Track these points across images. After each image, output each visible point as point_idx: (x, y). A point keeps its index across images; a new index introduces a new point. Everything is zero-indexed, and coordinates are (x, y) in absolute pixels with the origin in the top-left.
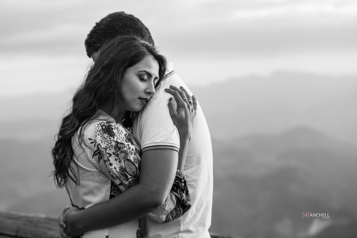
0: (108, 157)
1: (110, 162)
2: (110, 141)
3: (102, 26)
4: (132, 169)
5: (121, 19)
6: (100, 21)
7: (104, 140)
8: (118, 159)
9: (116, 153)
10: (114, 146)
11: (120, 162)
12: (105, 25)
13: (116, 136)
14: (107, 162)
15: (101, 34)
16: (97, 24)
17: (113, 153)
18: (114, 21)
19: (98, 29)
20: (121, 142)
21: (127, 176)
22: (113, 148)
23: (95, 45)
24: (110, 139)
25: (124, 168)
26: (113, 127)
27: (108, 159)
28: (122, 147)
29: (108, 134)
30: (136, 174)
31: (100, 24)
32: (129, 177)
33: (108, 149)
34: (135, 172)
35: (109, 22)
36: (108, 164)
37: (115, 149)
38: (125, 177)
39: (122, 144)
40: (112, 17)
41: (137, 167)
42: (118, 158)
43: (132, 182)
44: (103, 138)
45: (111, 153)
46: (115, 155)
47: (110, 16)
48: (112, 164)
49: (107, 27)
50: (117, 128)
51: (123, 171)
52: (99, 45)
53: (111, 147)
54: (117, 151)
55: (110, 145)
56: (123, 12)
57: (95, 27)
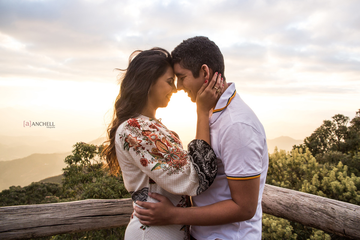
0: (139, 143)
1: (142, 147)
2: (136, 131)
3: (187, 44)
4: (163, 147)
5: (203, 43)
6: (187, 40)
7: (133, 132)
8: (149, 143)
9: (145, 138)
10: (141, 133)
11: (151, 144)
12: (190, 44)
13: (142, 127)
14: (139, 148)
15: (184, 50)
16: (184, 41)
17: (143, 139)
18: (198, 42)
19: (183, 45)
20: (147, 130)
21: (161, 154)
22: (142, 135)
23: (177, 58)
24: (136, 129)
25: (156, 148)
26: (139, 122)
27: (140, 145)
28: (149, 133)
29: (133, 126)
30: (168, 151)
31: (186, 42)
32: (163, 154)
33: (138, 137)
34: (166, 150)
35: (193, 42)
36: (141, 149)
37: (143, 135)
38: (160, 156)
39: (148, 131)
40: (197, 39)
41: (166, 145)
42: (149, 141)
43: (168, 157)
44: (131, 130)
45: (142, 140)
46: (145, 140)
47: (196, 38)
48: (145, 148)
49: (191, 46)
50: (142, 122)
51: (156, 152)
52: (180, 58)
53: (139, 135)
54: (146, 136)
55: (138, 134)
56: (207, 38)
57: (182, 43)
